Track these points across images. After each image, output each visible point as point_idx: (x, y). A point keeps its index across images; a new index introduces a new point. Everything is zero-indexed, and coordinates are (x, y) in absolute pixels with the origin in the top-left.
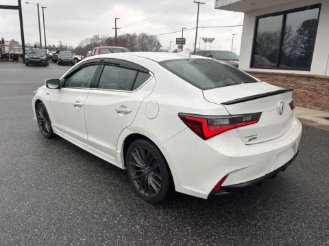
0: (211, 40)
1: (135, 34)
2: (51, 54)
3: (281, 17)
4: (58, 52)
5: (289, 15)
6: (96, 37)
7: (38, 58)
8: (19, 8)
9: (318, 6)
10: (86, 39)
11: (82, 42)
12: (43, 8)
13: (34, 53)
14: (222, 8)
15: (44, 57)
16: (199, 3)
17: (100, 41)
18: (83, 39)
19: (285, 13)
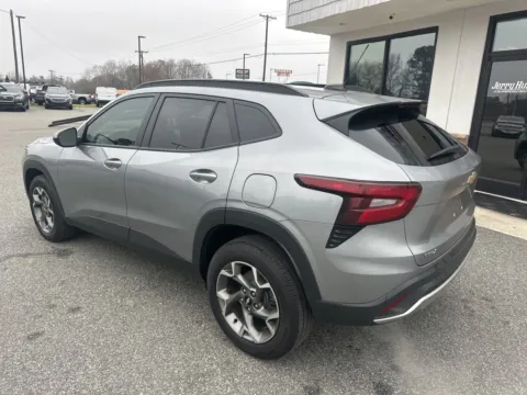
0: (288, 73)
1: (172, 61)
2: (33, 91)
3: (383, 43)
4: (45, 88)
5: (394, 42)
6: (111, 65)
7: (10, 98)
9: (435, 30)
10: (95, 67)
11: (88, 72)
12: (19, 18)
13: (5, 90)
14: (296, 28)
15: (21, 97)
16: (268, 17)
17: (116, 71)
18: (91, 67)
19: (388, 39)
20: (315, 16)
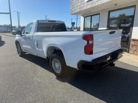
3: (90, 17)
8: (10, 13)
9: (99, 14)
12: (19, 13)
14: (72, 14)
19: (91, 16)
20: (75, 12)
